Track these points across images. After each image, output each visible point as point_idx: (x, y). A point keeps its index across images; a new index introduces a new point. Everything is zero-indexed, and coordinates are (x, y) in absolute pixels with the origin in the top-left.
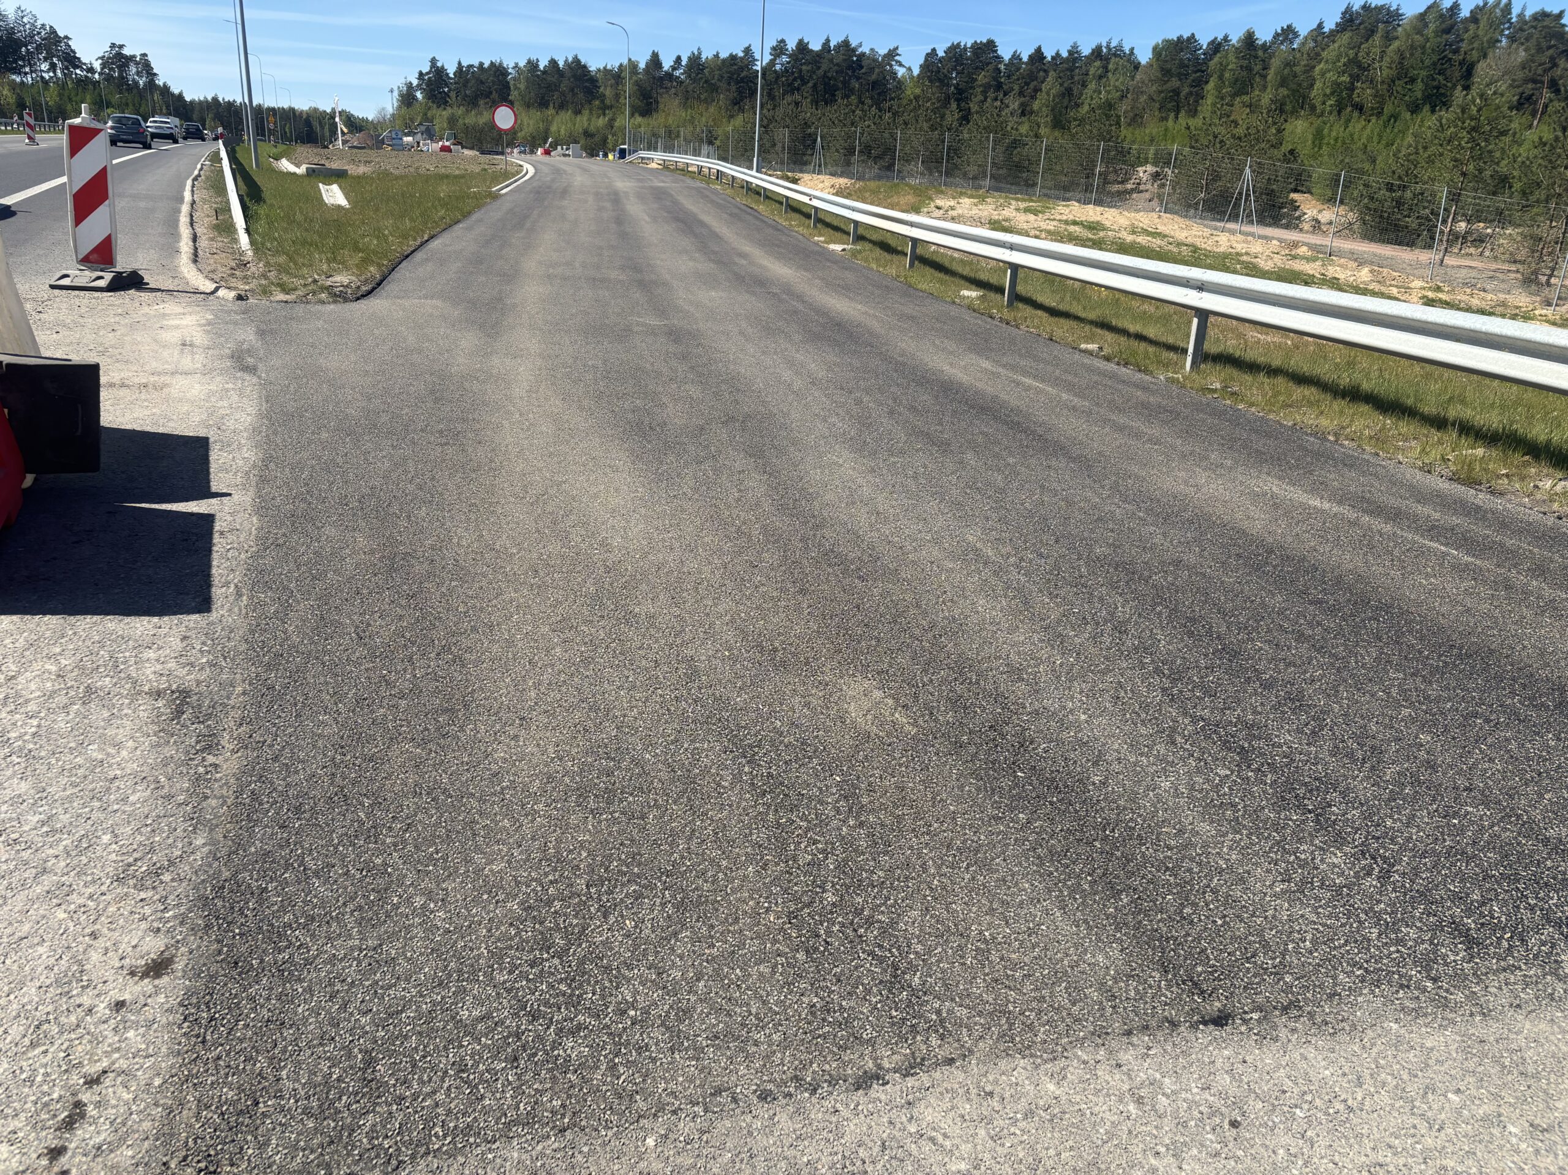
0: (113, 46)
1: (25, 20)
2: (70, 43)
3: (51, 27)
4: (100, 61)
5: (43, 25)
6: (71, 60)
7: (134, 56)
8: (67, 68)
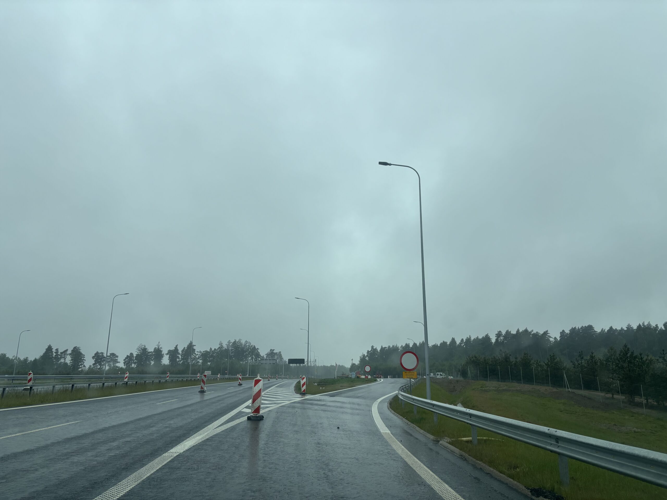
0: (271, 350)
1: (247, 345)
2: (258, 350)
3: (254, 346)
4: (266, 355)
5: (252, 345)
6: (258, 355)
7: (277, 353)
8: (256, 358)
